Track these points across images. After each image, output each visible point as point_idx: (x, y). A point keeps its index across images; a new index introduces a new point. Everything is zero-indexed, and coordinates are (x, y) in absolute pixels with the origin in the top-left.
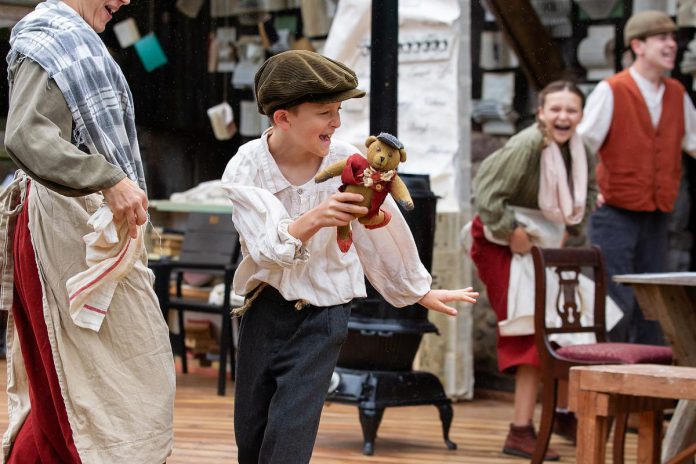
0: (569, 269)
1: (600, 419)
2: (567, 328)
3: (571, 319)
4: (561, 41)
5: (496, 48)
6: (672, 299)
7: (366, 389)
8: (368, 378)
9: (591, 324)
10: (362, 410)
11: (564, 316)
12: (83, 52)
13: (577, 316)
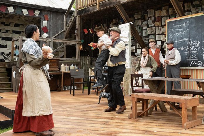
0: (137, 77)
1: (135, 102)
2: (137, 86)
3: (137, 85)
4: (147, 44)
5: (138, 45)
6: (150, 82)
7: (108, 96)
8: (109, 94)
9: (141, 85)
10: (108, 99)
11: (136, 84)
12: (34, 47)
13: (139, 84)
